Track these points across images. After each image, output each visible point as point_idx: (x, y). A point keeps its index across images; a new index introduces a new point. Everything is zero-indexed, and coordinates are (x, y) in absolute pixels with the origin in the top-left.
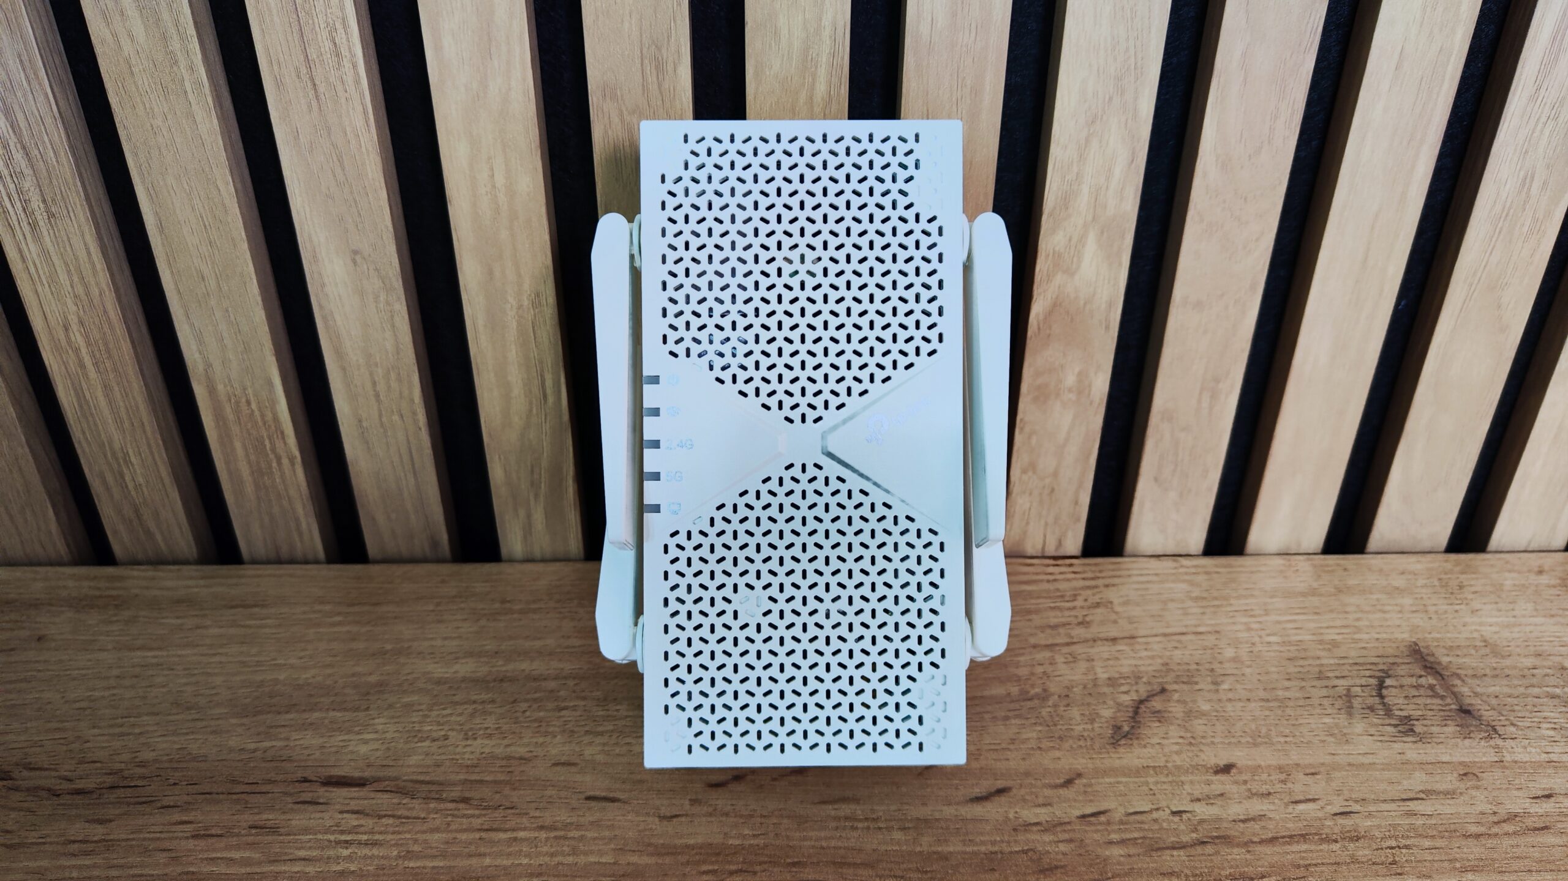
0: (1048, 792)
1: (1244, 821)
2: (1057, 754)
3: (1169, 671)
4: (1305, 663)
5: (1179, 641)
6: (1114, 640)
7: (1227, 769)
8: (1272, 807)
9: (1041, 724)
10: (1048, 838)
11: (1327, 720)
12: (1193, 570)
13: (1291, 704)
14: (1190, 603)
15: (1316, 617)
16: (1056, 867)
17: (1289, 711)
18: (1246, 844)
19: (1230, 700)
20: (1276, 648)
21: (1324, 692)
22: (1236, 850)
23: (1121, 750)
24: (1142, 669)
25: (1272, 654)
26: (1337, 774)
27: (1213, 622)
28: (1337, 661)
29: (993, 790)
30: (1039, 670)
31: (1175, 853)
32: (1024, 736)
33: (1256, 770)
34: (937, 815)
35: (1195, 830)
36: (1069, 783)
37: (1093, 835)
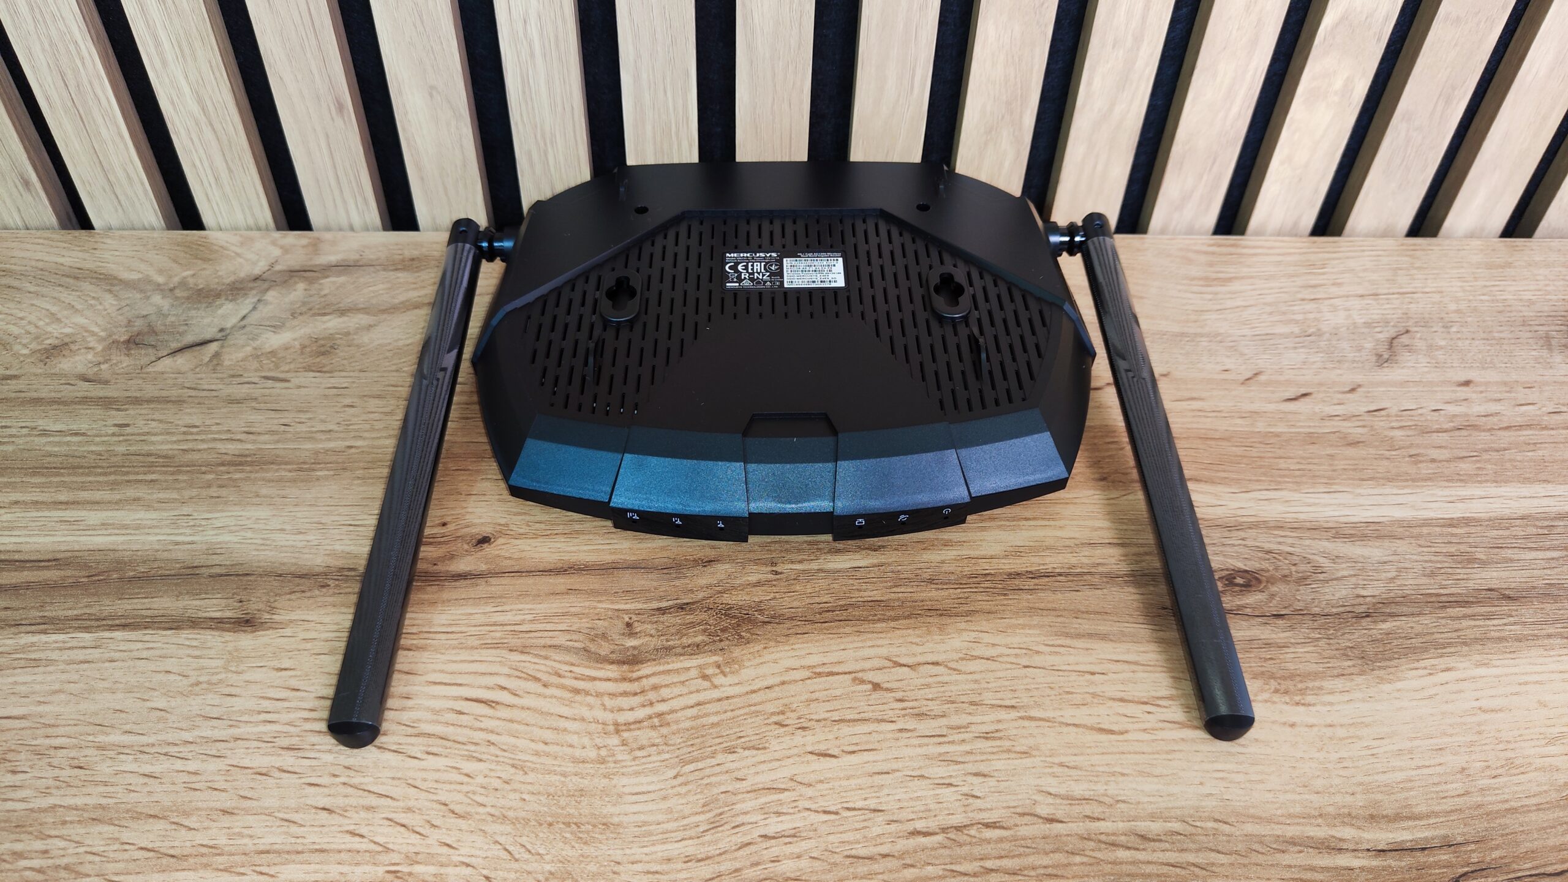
0: (1340, 396)
1: (1485, 416)
2: (1339, 372)
3: (1409, 318)
4: (1512, 315)
5: (1412, 298)
6: (1362, 296)
7: (1467, 383)
8: (1503, 408)
9: (1321, 352)
10: (1349, 424)
11: (1534, 353)
12: (1412, 248)
13: (1506, 341)
14: (1415, 272)
15: (1514, 283)
16: (1359, 442)
17: (1505, 347)
18: (1489, 430)
19: (1459, 339)
20: (1487, 304)
21: (1529, 335)
22: (1483, 434)
23: (1386, 370)
24: (1389, 316)
25: (1485, 308)
26: (1547, 388)
27: (1435, 285)
28: (1534, 314)
29: (1299, 394)
30: (1311, 316)
31: (1440, 434)
32: (1312, 360)
33: (1487, 384)
34: (1264, 409)
35: (1452, 422)
36: (1353, 390)
37: (1379, 423)
